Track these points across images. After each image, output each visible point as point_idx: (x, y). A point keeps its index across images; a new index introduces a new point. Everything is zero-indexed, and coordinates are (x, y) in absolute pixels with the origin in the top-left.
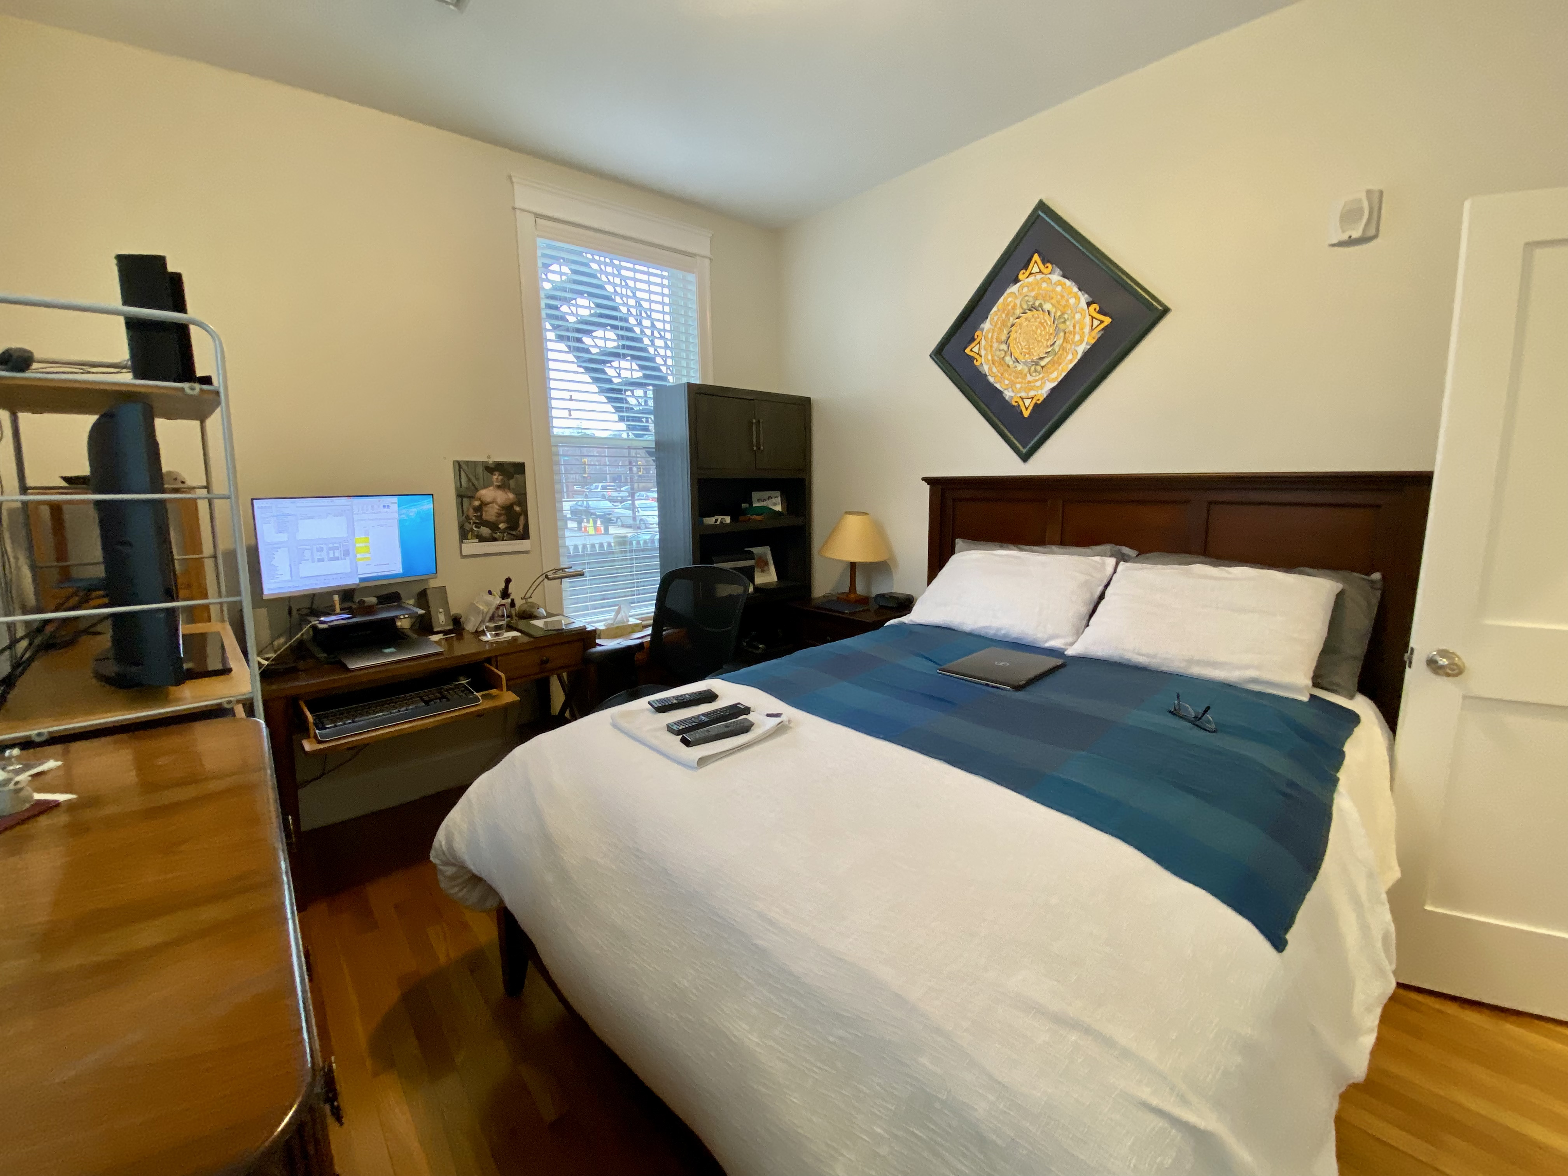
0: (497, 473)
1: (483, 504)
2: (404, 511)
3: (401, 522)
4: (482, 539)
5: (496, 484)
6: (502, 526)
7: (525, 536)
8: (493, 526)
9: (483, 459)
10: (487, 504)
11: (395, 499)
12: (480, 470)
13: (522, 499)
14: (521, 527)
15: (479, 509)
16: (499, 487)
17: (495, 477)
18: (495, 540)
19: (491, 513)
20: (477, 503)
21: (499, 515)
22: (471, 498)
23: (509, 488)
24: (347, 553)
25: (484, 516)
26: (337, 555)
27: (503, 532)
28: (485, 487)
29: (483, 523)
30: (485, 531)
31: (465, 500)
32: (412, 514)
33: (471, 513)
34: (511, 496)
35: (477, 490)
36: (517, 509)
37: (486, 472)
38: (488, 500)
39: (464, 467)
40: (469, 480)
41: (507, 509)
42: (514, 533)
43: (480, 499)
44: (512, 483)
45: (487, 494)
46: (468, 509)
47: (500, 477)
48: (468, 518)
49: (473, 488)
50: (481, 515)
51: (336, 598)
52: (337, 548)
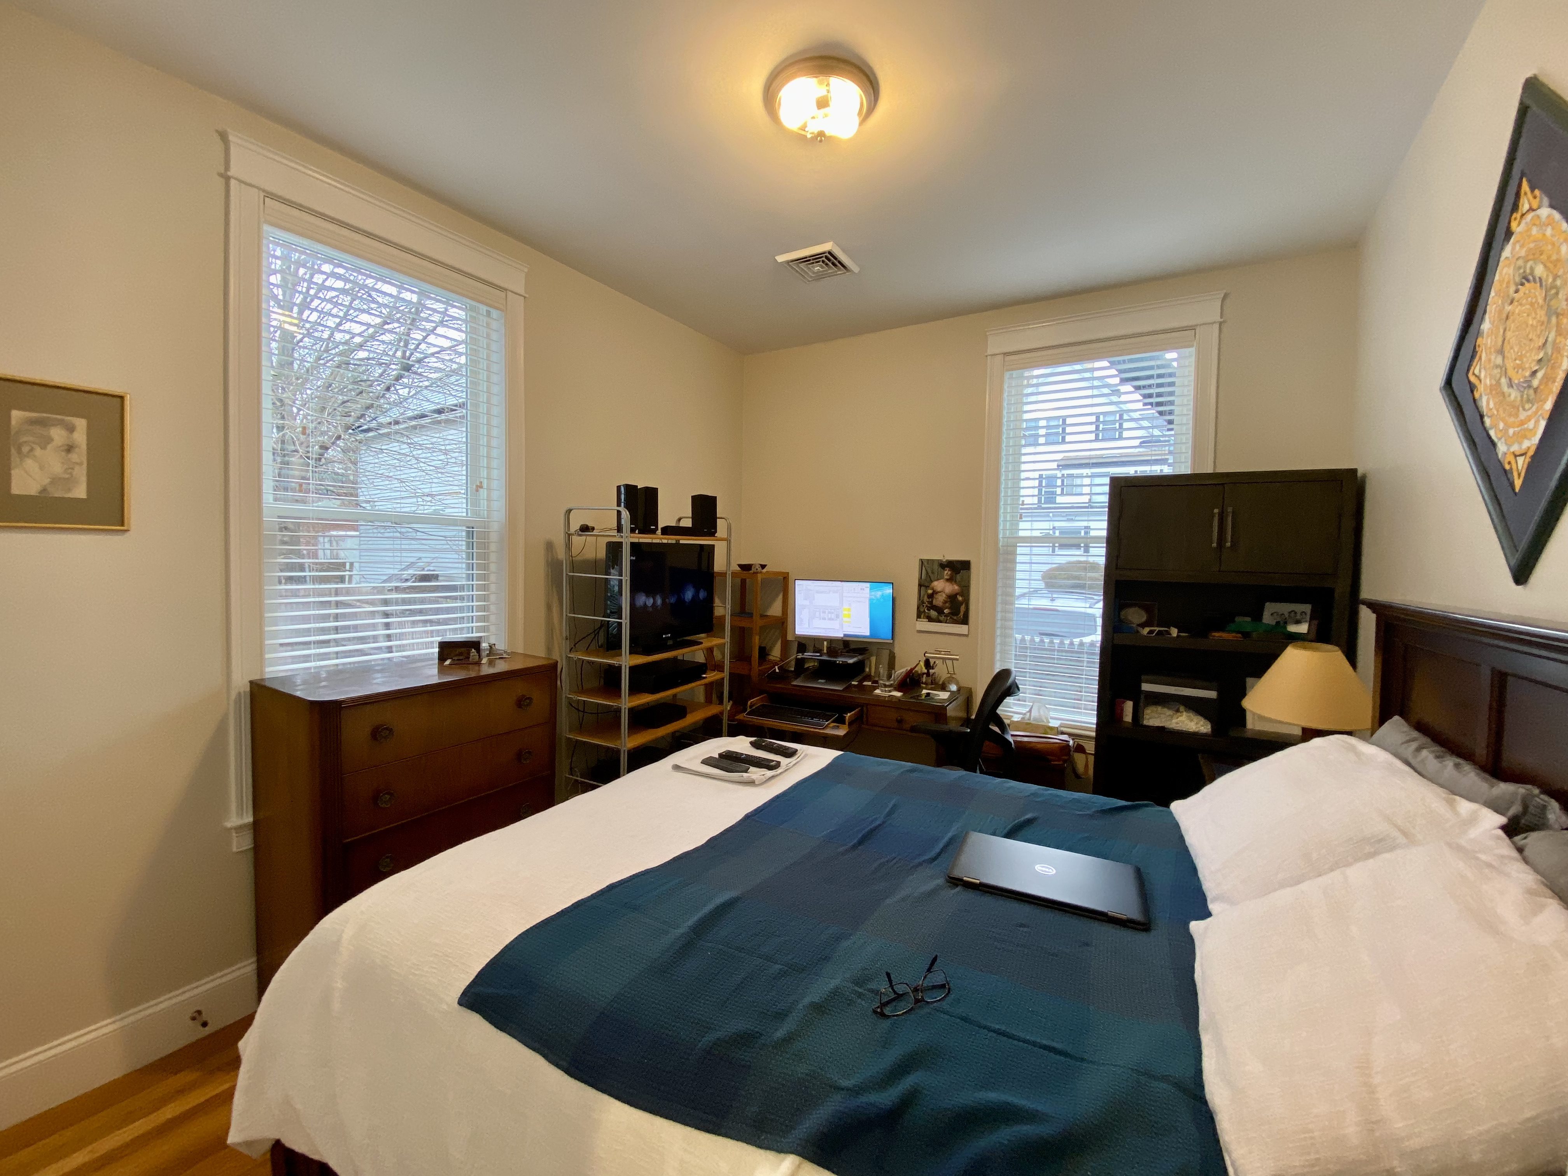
0: (948, 569)
1: (935, 592)
2: (873, 593)
3: (871, 600)
4: (930, 619)
5: (946, 577)
6: (946, 611)
7: (965, 621)
8: (940, 611)
9: (941, 558)
10: (938, 593)
11: (868, 585)
12: (936, 567)
13: (965, 590)
14: (962, 613)
15: (931, 596)
16: (947, 580)
17: (946, 572)
18: (940, 622)
19: (939, 600)
20: (930, 592)
21: (945, 602)
22: (927, 587)
23: (956, 582)
24: (837, 616)
25: (934, 601)
26: (833, 617)
27: (946, 616)
28: (938, 580)
29: (933, 607)
30: (933, 613)
31: (922, 588)
32: (878, 596)
33: (926, 599)
34: (956, 587)
35: (932, 582)
36: (960, 598)
37: (940, 569)
38: (939, 589)
39: (925, 563)
40: (927, 573)
41: (952, 598)
42: (955, 618)
43: (933, 589)
44: (958, 577)
45: (939, 585)
46: (923, 597)
47: (949, 573)
48: (923, 602)
49: (928, 579)
50: (932, 601)
51: (825, 643)
52: (833, 613)
